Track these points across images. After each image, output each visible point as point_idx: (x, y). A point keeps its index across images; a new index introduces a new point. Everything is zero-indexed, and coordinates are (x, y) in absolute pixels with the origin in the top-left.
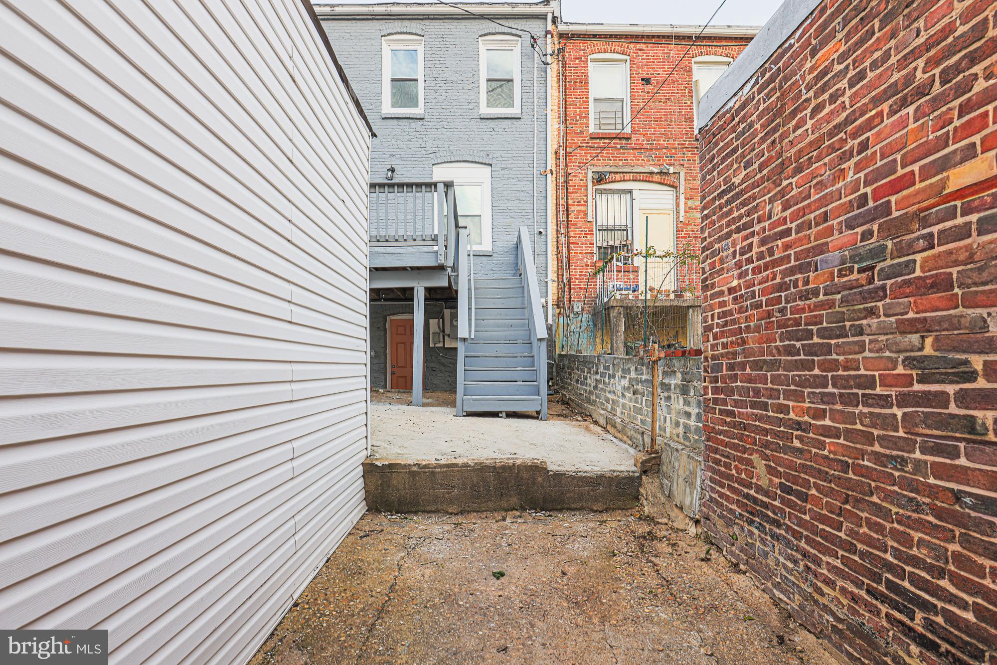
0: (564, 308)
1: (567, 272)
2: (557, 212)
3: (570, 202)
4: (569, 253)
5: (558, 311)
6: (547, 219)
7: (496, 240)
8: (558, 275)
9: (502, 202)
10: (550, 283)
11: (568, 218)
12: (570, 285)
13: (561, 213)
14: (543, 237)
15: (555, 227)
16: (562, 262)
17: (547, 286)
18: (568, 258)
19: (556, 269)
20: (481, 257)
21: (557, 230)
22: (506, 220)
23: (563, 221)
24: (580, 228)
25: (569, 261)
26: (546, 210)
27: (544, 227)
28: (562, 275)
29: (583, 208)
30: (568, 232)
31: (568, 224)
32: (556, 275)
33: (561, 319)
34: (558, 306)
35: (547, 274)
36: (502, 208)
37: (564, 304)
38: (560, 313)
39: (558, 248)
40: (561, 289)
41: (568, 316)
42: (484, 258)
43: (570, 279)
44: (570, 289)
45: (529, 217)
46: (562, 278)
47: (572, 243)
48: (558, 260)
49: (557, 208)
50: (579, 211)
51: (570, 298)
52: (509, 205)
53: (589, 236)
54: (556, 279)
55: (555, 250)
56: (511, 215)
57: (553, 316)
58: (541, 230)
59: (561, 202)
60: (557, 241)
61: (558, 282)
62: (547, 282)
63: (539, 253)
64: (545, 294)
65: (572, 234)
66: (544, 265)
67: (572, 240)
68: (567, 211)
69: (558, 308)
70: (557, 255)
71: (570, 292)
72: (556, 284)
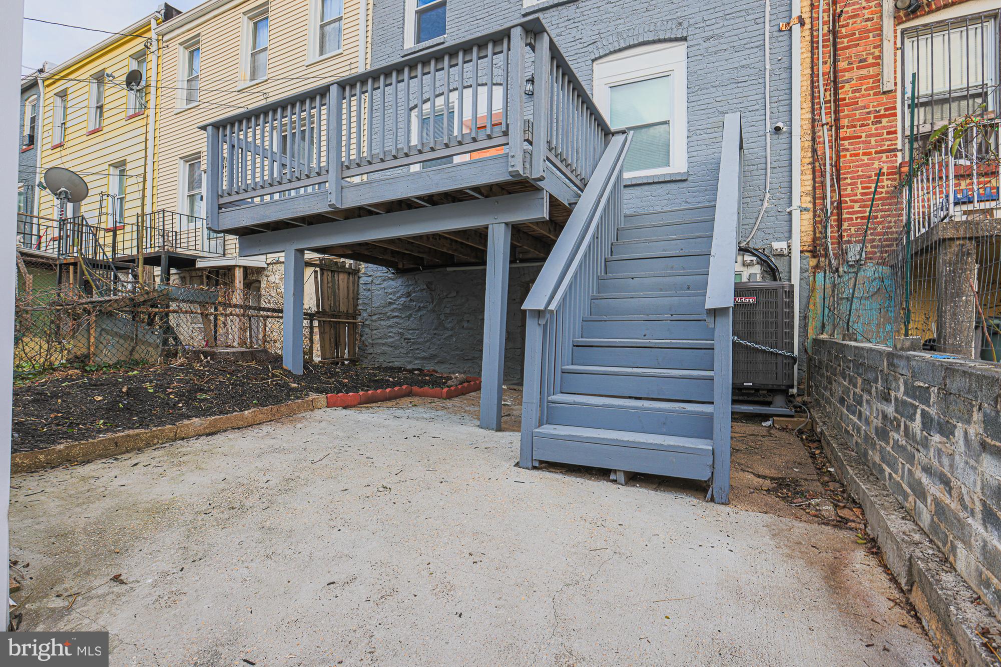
0: (826, 255)
1: (833, 191)
2: (813, 88)
3: (842, 65)
4: (838, 157)
5: (813, 262)
6: (790, 104)
7: (695, 154)
8: (814, 198)
9: (705, 91)
10: (796, 215)
11: (836, 94)
12: (840, 214)
13: (822, 89)
14: (783, 137)
15: (810, 116)
16: (823, 175)
17: (790, 221)
18: (837, 167)
19: (810, 188)
20: (668, 185)
21: (813, 120)
22: (710, 121)
23: (826, 102)
24: (865, 107)
25: (838, 171)
26: (790, 89)
27: (786, 118)
28: (824, 198)
29: (872, 71)
30: (837, 120)
31: (837, 106)
32: (809, 199)
33: (820, 276)
34: (814, 253)
35: (790, 198)
36: (706, 101)
37: (826, 249)
38: (817, 267)
39: (814, 151)
40: (819, 222)
41: (837, 271)
42: (673, 185)
43: (840, 202)
44: (840, 221)
45: (757, 107)
46: (824, 205)
47: (844, 139)
48: (814, 172)
49: (812, 82)
50: (861, 78)
51: (841, 236)
52: (718, 94)
53: (884, 120)
54: (810, 206)
55: (810, 154)
56: (721, 109)
57: (803, 271)
58: (780, 125)
59: (822, 69)
60: (814, 139)
61: (815, 211)
62: (790, 213)
63: (776, 164)
64: (787, 235)
65: (845, 122)
66: (786, 184)
67: (843, 133)
68: (835, 83)
69: (814, 257)
70: (813, 163)
71: (840, 226)
72: (809, 216)
